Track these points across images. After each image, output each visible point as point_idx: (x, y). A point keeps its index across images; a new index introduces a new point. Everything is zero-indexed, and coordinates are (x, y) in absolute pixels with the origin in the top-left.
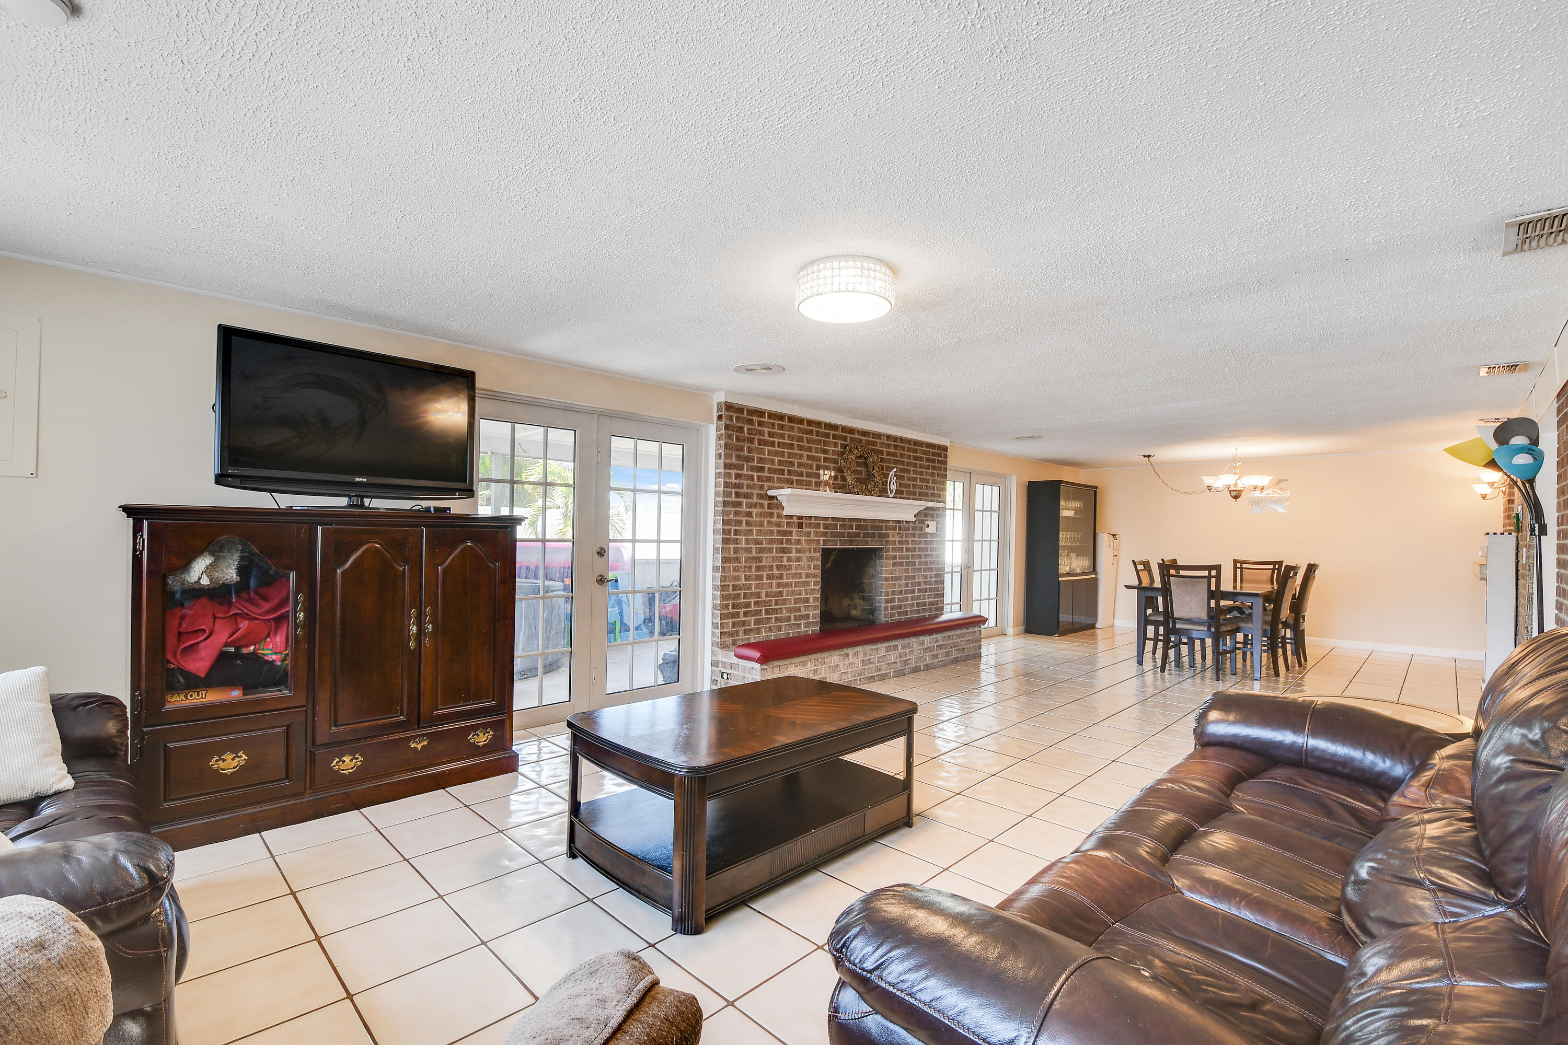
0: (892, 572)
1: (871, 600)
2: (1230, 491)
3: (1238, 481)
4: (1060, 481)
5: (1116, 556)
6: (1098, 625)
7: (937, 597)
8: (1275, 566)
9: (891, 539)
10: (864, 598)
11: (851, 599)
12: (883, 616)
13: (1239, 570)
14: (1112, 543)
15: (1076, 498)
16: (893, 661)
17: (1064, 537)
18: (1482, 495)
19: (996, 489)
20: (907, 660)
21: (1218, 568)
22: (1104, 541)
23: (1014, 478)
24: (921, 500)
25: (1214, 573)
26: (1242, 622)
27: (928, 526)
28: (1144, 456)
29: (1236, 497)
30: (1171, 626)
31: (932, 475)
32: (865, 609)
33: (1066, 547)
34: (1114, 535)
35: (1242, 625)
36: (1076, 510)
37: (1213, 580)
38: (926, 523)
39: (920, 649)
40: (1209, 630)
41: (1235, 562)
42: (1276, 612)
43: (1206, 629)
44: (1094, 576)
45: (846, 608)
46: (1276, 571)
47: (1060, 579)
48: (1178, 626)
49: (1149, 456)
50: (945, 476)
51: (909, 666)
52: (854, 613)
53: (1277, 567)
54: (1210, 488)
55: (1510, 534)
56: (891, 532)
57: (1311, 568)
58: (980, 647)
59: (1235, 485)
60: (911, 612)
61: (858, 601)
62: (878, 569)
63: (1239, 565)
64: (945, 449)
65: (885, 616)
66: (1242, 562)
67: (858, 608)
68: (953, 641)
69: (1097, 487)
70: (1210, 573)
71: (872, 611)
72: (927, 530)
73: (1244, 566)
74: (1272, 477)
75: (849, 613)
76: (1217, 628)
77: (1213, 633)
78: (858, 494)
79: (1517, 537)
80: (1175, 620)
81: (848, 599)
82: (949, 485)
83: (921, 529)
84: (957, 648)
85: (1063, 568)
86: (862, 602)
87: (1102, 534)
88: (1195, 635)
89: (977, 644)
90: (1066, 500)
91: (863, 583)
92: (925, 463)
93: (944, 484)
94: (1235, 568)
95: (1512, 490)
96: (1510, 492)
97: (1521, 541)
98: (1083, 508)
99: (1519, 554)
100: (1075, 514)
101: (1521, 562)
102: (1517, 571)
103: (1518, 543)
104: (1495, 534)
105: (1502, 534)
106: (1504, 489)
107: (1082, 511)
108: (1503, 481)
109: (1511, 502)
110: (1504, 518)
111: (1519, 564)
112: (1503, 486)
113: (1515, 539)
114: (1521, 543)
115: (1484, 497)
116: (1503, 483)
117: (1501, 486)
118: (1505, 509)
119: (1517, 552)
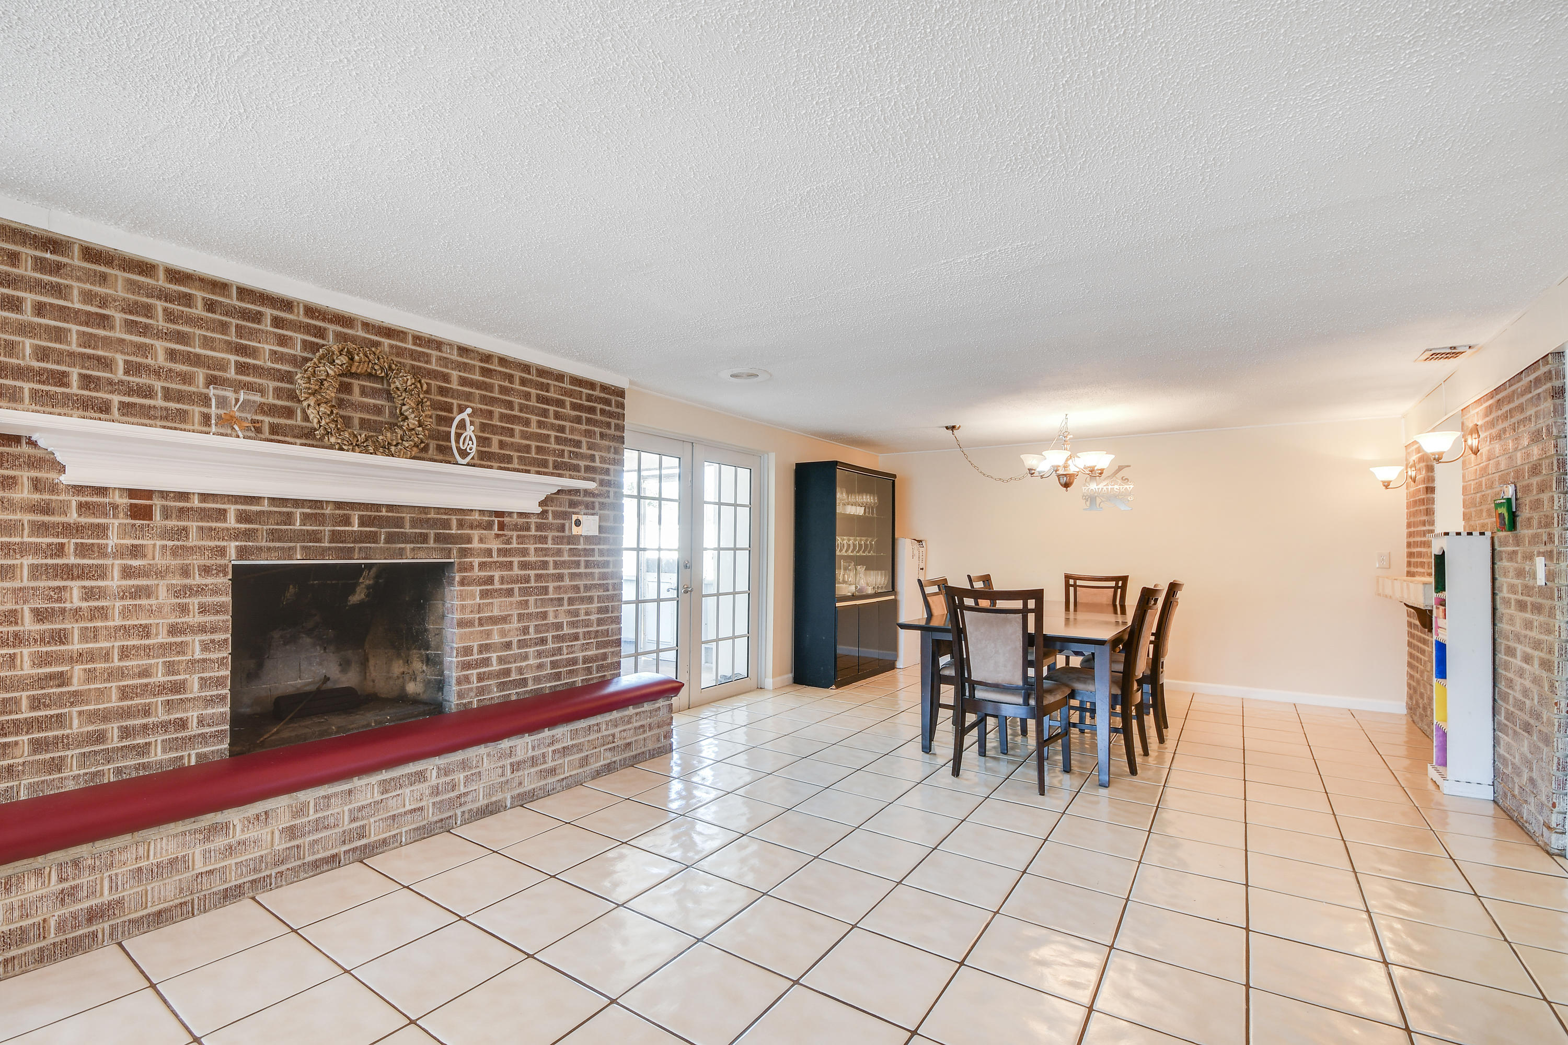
0: (480, 608)
1: (441, 663)
2: (1059, 476)
3: (1070, 462)
4: (835, 463)
5: (922, 569)
6: (900, 664)
7: (604, 647)
8: (1117, 584)
9: (475, 544)
10: (428, 660)
11: (407, 662)
12: (453, 700)
13: (1072, 589)
14: (916, 552)
15: (863, 489)
16: (408, 808)
17: (845, 544)
18: (1383, 482)
19: (744, 474)
20: (459, 797)
21: (1038, 595)
22: (905, 548)
23: (772, 456)
24: (560, 475)
25: (1031, 604)
26: (1079, 680)
27: (578, 523)
28: (947, 428)
29: (1066, 485)
30: (967, 694)
31: (588, 433)
32: (429, 681)
33: (848, 558)
34: (920, 541)
35: (1079, 686)
36: (866, 506)
37: (1031, 617)
38: (574, 517)
39: (503, 767)
40: (1026, 703)
41: (1068, 577)
42: (1130, 663)
43: (1020, 700)
44: (893, 597)
45: (398, 678)
46: (1119, 590)
47: (838, 605)
48: (980, 694)
49: (953, 427)
50: (621, 440)
51: (466, 808)
52: (412, 688)
53: (1120, 585)
54: (1031, 472)
55: (1482, 534)
56: (476, 534)
57: (1173, 588)
58: (668, 735)
59: (1066, 467)
60: (537, 680)
61: (418, 665)
62: (448, 605)
63: (1072, 582)
64: (621, 393)
65: (460, 695)
66: (1076, 578)
67: (418, 679)
68: (599, 735)
69: (895, 476)
70: (1025, 604)
71: (440, 685)
72: (576, 531)
73: (1079, 583)
74: (1112, 457)
75: (403, 688)
76: (1039, 700)
77: (1032, 709)
78: (341, 449)
79: (1492, 538)
80: (973, 685)
81: (401, 662)
82: (630, 457)
83: (562, 528)
84: (610, 746)
85: (843, 589)
86: (425, 668)
87: (903, 539)
88: (1007, 711)
89: (662, 731)
90: (850, 492)
91: (426, 630)
92: (568, 411)
93: (618, 452)
94: (1067, 586)
95: (1430, 474)
96: (1428, 477)
97: (1500, 546)
98: (875, 503)
99: (1496, 566)
100: (860, 511)
101: (1500, 579)
102: (1494, 595)
103: (1493, 549)
104: (1458, 534)
105: (1470, 534)
106: (1413, 474)
107: (872, 508)
108: (1412, 462)
109: (1430, 490)
110: (1411, 515)
111: (1497, 584)
112: (1413, 469)
113: (1489, 542)
114: (1502, 549)
115: (1387, 485)
116: (1414, 465)
117: (1409, 469)
118: (1415, 502)
119: (1493, 563)
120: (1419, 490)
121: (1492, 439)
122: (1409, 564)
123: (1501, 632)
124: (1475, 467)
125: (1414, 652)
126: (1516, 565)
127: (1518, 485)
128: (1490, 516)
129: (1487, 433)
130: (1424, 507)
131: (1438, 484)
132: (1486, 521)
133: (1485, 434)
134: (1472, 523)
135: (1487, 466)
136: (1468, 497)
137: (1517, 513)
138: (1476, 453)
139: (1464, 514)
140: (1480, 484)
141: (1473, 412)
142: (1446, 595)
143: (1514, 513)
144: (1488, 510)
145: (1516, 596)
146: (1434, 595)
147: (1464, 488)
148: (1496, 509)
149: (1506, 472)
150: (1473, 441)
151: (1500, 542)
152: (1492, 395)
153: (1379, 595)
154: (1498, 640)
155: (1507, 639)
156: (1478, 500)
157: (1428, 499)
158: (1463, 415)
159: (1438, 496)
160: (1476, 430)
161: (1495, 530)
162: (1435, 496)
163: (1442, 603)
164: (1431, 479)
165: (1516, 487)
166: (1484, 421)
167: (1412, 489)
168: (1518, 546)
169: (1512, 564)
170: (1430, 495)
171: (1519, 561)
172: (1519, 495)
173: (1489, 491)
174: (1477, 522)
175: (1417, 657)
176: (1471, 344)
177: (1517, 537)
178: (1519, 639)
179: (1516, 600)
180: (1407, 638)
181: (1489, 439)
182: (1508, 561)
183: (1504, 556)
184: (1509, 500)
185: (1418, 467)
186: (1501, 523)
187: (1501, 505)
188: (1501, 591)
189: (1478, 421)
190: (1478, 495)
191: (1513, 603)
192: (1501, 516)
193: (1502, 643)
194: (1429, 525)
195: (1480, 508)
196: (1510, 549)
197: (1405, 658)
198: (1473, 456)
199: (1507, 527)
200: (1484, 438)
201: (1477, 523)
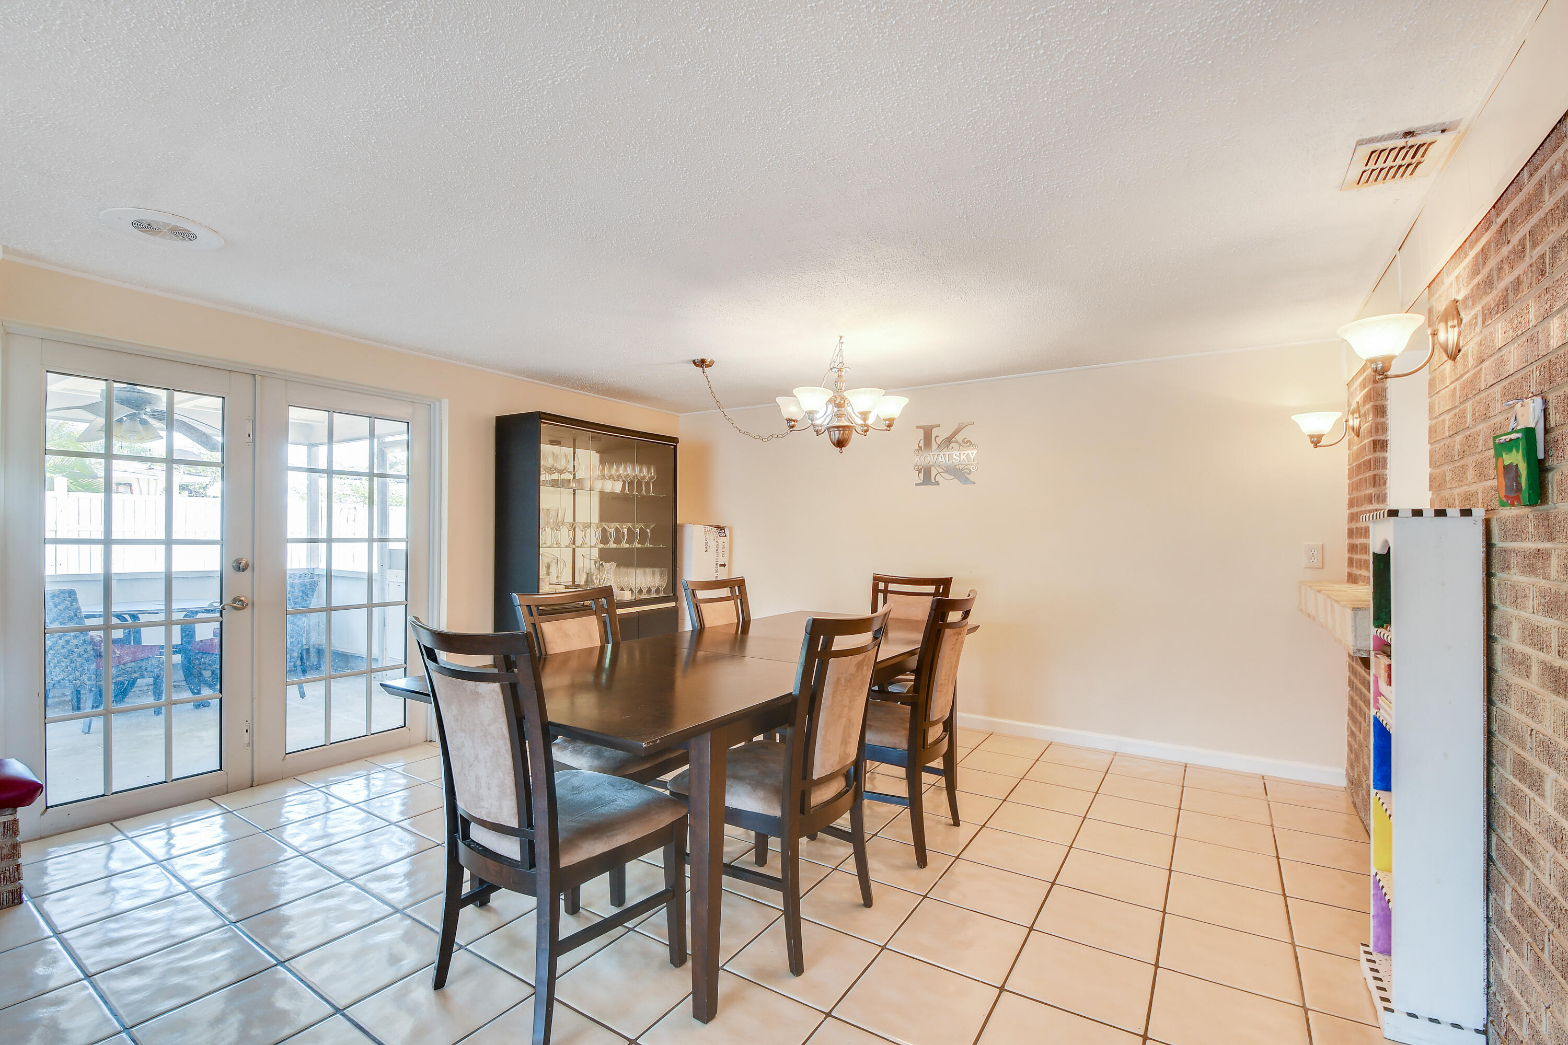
2: (829, 430)
4: (538, 416)
5: (723, 566)
8: (937, 588)
13: (881, 596)
14: (712, 543)
18: (1311, 437)
22: (694, 537)
23: (446, 403)
28: (695, 363)
29: (840, 444)
34: (720, 528)
41: (877, 579)
44: (673, 604)
49: (702, 362)
53: (941, 589)
54: (791, 424)
55: (1466, 513)
59: (835, 416)
63: (881, 586)
66: (888, 581)
69: (675, 440)
73: (892, 587)
79: (1487, 523)
87: (693, 527)
94: (876, 591)
95: (1380, 420)
96: (1377, 424)
97: (1505, 538)
98: (651, 478)
99: (1495, 581)
100: (618, 487)
101: (1504, 610)
102: (1489, 640)
103: (1489, 545)
104: (1417, 513)
105: (1440, 513)
106: (1356, 423)
107: (647, 484)
108: (1354, 405)
109: (1380, 445)
110: (1354, 487)
111: (1497, 620)
112: (1356, 415)
113: (1479, 530)
114: (1509, 545)
115: (1316, 441)
116: (1358, 410)
117: (1350, 416)
118: (1359, 466)
119: (1489, 574)
120: (1363, 448)
121: (1487, 314)
122: (1351, 562)
123: (1505, 723)
124: (1452, 386)
125: (1356, 698)
126: (1543, 583)
127: (1551, 397)
128: (1481, 475)
129: (1478, 308)
130: (1371, 473)
131: (1393, 436)
132: (1473, 488)
133: (1473, 312)
134: (1446, 493)
135: (1476, 376)
136: (1437, 446)
137: (1550, 463)
138: (1453, 357)
139: (1432, 478)
140: (1463, 416)
141: (1449, 279)
142: (1392, 634)
143: (1541, 462)
144: (1479, 466)
145: (1542, 656)
146: (1373, 631)
147: (1432, 430)
148: (1498, 456)
149: (1519, 375)
150: (1450, 336)
151: (1504, 529)
152: (1487, 221)
153: (1301, 611)
154: (1499, 737)
155: (1519, 740)
156: (1457, 447)
157: (1377, 460)
158: (1431, 295)
159: (1393, 454)
160: (1454, 312)
161: (1495, 504)
162: (1388, 455)
163: (1384, 648)
164: (1381, 428)
165: (1545, 402)
166: (1471, 287)
167: (1355, 448)
168: (1551, 539)
169: (1534, 579)
170: (1379, 454)
171: (1554, 575)
172: (1554, 420)
173: (1482, 427)
174: (1456, 491)
175: (1360, 708)
176: (1444, 118)
177: (1547, 517)
178: (1551, 757)
179: (1542, 663)
180: (1348, 674)
181: (1480, 319)
182: (1523, 572)
183: (1513, 560)
184: (1529, 433)
185: (1362, 412)
186: (1508, 488)
187: (1510, 446)
188: (1507, 636)
189: (1458, 292)
190: (1458, 438)
191: (1535, 669)
192: (1510, 471)
193: (1508, 750)
194: (1378, 502)
195: (1462, 462)
196: (1530, 545)
197: (1346, 704)
198: (1450, 362)
199: (1525, 496)
200: (1470, 322)
201: (1455, 495)
